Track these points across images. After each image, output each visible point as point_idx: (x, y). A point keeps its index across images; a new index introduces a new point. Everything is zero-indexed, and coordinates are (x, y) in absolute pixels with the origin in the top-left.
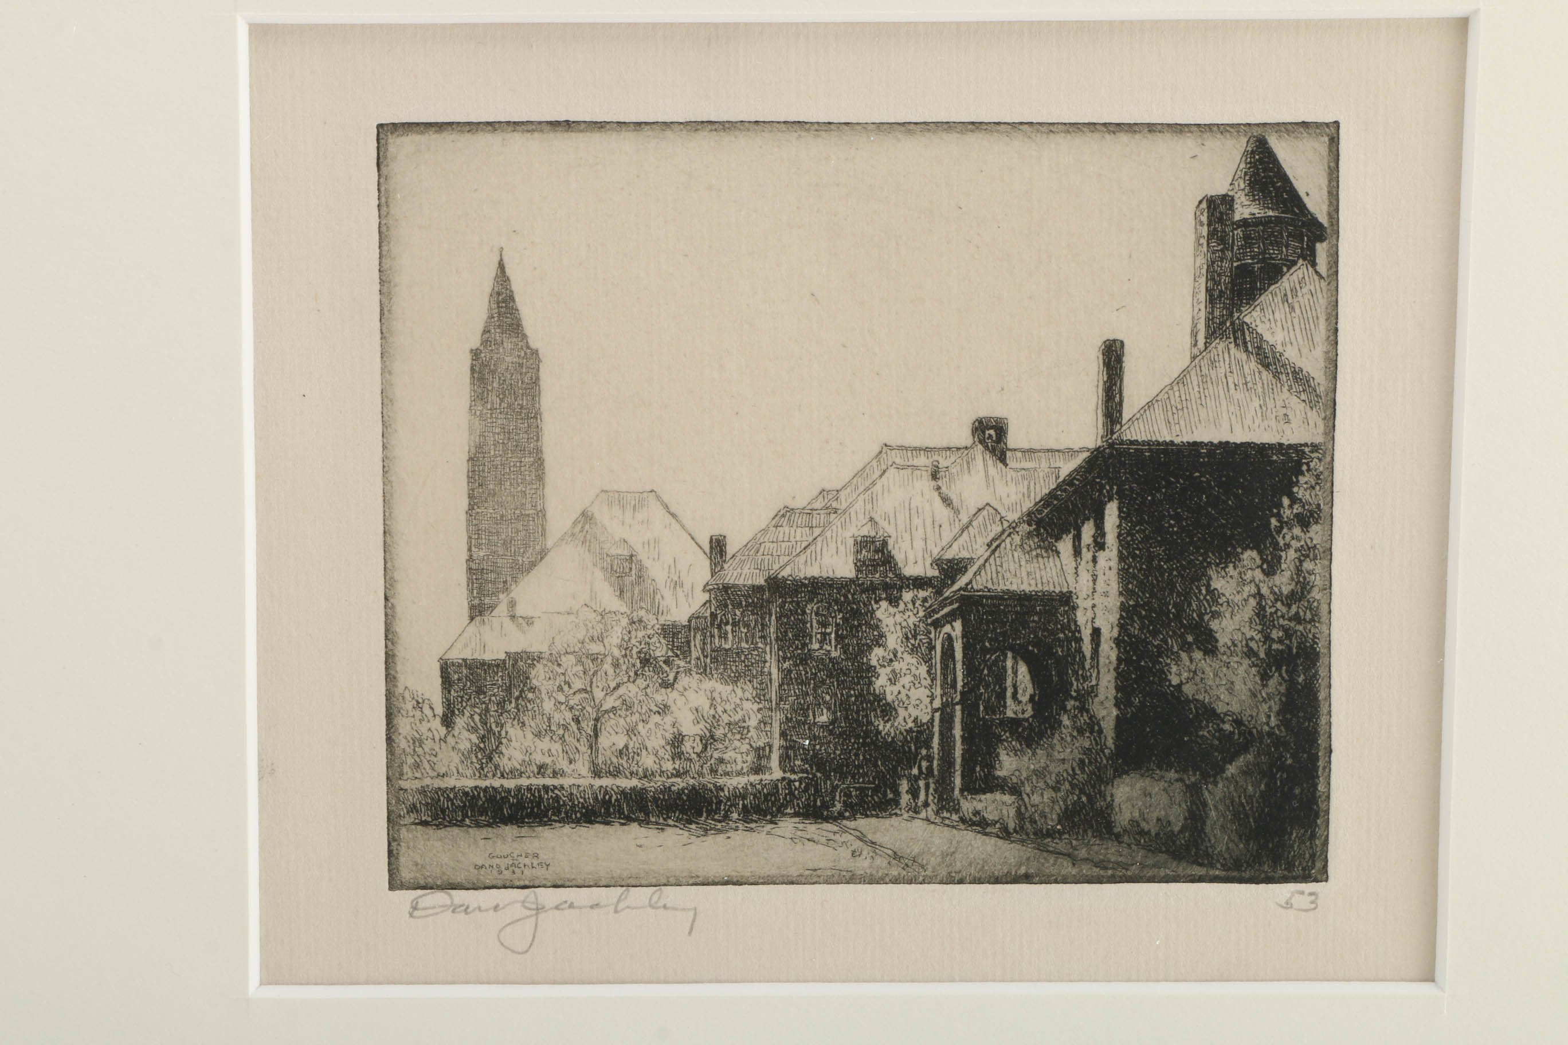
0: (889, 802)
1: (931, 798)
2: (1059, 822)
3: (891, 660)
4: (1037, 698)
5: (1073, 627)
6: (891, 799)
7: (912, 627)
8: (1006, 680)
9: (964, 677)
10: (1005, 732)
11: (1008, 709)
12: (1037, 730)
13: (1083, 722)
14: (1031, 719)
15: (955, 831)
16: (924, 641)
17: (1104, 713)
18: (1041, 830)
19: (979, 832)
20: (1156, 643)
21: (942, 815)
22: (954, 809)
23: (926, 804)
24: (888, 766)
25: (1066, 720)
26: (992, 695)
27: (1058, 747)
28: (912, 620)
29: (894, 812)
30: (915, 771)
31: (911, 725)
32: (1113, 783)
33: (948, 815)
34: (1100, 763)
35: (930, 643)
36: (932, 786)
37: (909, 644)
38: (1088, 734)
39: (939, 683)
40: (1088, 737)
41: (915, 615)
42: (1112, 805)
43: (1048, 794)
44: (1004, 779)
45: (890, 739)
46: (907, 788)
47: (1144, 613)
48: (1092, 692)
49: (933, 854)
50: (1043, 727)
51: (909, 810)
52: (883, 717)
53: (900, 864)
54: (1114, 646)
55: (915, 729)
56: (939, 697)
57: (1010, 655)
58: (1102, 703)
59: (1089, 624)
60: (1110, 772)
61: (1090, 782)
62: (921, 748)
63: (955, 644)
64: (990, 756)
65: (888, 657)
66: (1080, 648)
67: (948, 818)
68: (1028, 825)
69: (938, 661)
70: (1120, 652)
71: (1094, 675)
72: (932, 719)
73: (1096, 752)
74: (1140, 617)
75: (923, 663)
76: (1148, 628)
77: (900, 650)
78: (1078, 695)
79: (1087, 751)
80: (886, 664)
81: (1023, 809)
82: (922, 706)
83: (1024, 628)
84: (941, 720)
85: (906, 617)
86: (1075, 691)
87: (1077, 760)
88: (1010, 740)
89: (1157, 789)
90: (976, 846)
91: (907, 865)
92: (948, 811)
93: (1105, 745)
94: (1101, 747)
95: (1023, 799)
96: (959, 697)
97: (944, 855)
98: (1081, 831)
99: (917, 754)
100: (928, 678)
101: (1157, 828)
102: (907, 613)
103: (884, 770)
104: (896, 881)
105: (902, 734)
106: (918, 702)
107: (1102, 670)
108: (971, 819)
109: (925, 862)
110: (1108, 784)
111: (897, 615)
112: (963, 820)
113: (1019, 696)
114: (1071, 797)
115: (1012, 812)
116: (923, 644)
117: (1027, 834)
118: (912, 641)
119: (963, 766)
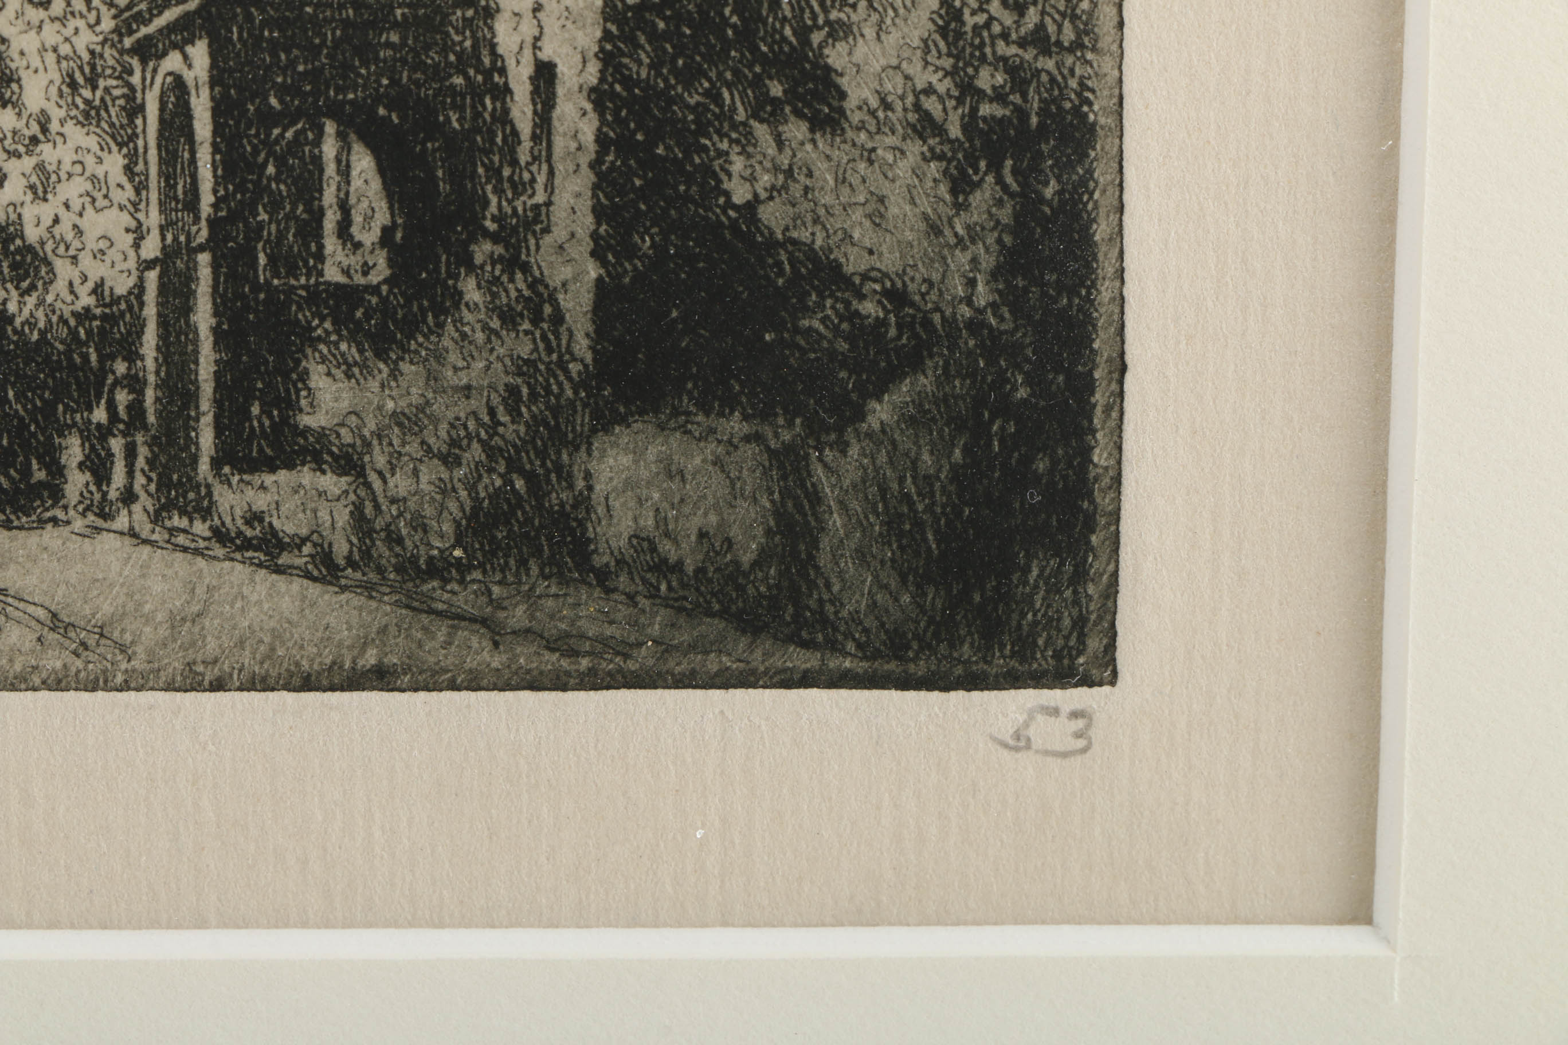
0: (35, 491)
1: (140, 480)
2: (458, 543)
3: (34, 140)
4: (399, 235)
5: (487, 61)
6: (40, 482)
7: (86, 56)
8: (321, 191)
9: (217, 183)
10: (322, 319)
11: (328, 263)
12: (400, 314)
13: (513, 294)
14: (384, 288)
15: (201, 562)
16: (117, 92)
17: (566, 272)
18: (414, 560)
19: (260, 565)
20: (692, 101)
21: (168, 524)
22: (198, 509)
23: (129, 497)
24: (33, 401)
25: (472, 291)
26: (287, 229)
27: (454, 357)
28: (85, 40)
29: (48, 514)
30: (100, 415)
31: (86, 300)
32: (590, 444)
33: (184, 523)
34: (558, 397)
35: (130, 97)
36: (143, 452)
37: (79, 101)
38: (526, 326)
39: (154, 196)
40: (527, 333)
41: (90, 27)
42: (589, 498)
43: (430, 473)
44: (322, 435)
45: (35, 336)
46: (80, 457)
47: (661, 25)
48: (536, 220)
49: (148, 619)
50: (415, 308)
51: (87, 509)
52: (17, 280)
53: (67, 643)
54: (589, 106)
55: (98, 311)
56: (155, 233)
57: (330, 128)
58: (561, 247)
59: (528, 52)
60: (583, 420)
61: (533, 441)
62: (113, 357)
63: (193, 100)
64: (286, 376)
65: (28, 133)
66: (506, 111)
67: (184, 531)
68: (381, 548)
69: (152, 143)
70: (603, 121)
71: (541, 179)
72: (140, 287)
73: (548, 369)
74: (654, 36)
75: (115, 148)
76: (673, 60)
77: (57, 114)
78: (502, 227)
79: (524, 367)
80: (22, 149)
81: (369, 510)
82: (113, 254)
83: (365, 64)
84: (163, 289)
85: (69, 32)
86: (494, 219)
87: (501, 388)
88: (334, 338)
89: (698, 461)
90: (254, 598)
91: (84, 645)
92: (183, 512)
93: (569, 350)
94: (560, 356)
95: (368, 485)
96: (204, 233)
97: (176, 621)
98: (512, 562)
99: (103, 371)
100: (128, 186)
101: (700, 557)
102: (73, 23)
103: (22, 413)
104: (58, 683)
105: (66, 322)
106: (103, 244)
107: (560, 167)
108: (240, 533)
109: (128, 637)
110: (577, 448)
111: (47, 27)
112: (220, 535)
113: (354, 230)
114: (486, 480)
115: (343, 516)
116: (113, 100)
117: (380, 570)
118: (87, 93)
119: (218, 402)
